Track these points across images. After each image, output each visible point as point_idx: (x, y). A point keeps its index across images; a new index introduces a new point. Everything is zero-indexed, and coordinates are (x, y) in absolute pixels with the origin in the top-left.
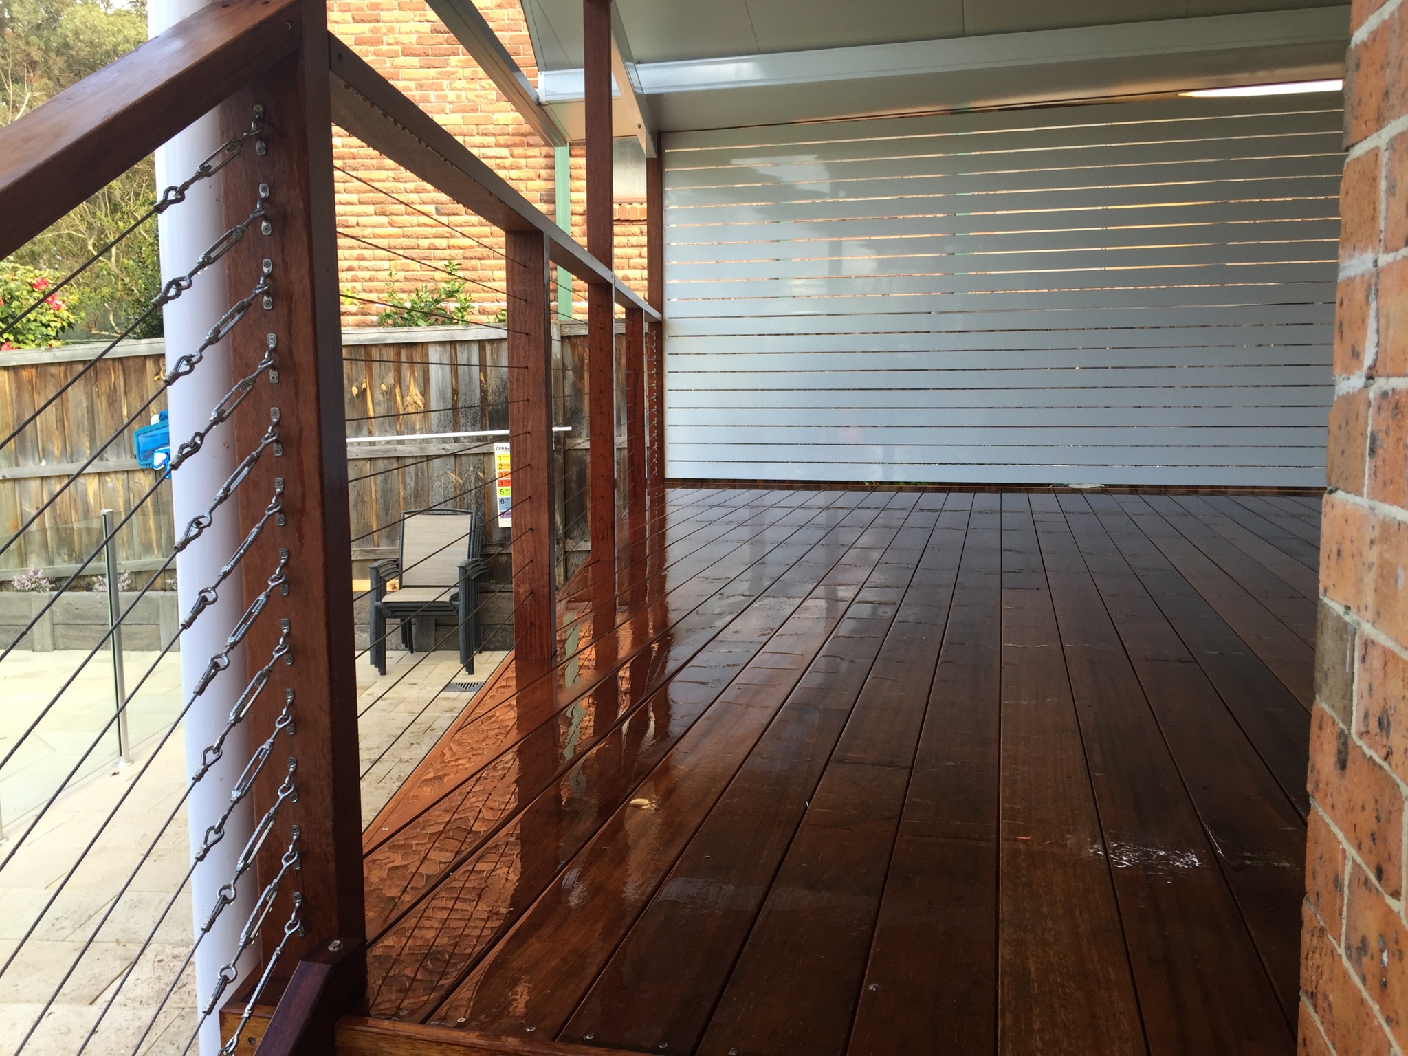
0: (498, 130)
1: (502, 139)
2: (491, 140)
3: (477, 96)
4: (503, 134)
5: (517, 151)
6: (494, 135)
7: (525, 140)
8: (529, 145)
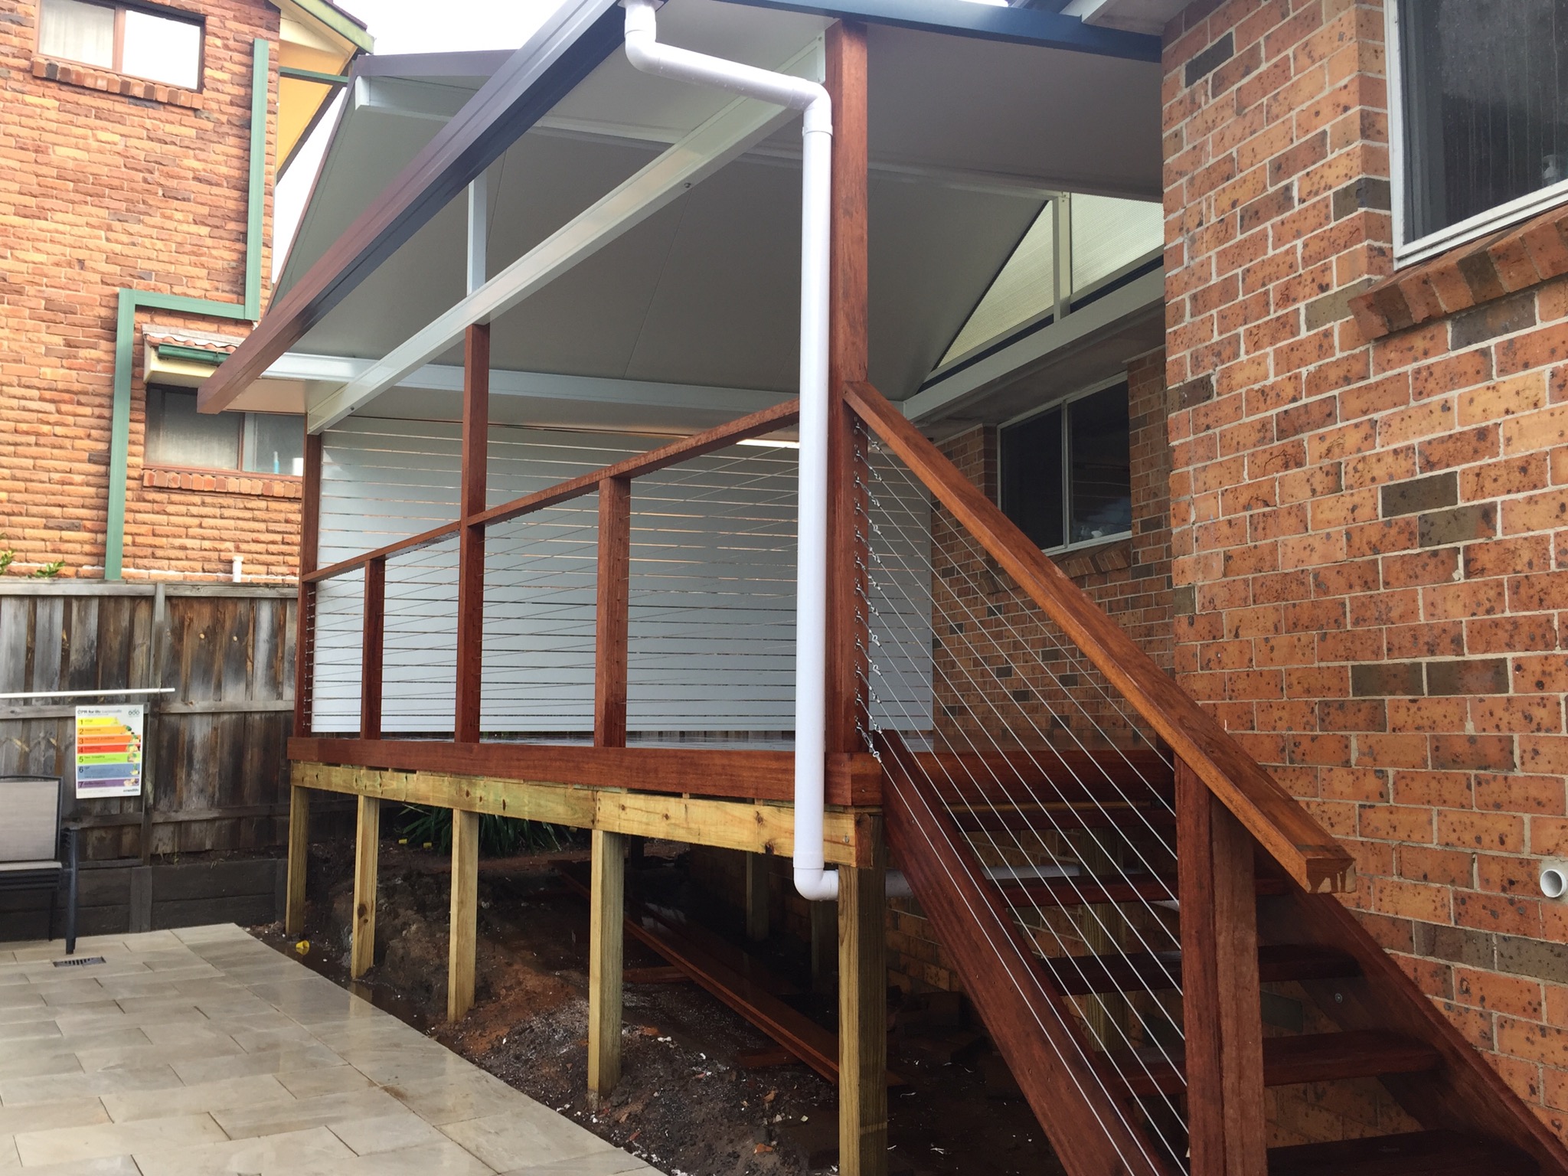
0: (44, 384)
1: (48, 395)
2: (35, 393)
3: (22, 348)
4: (51, 390)
5: (64, 407)
6: (39, 389)
7: (76, 398)
8: (79, 403)
